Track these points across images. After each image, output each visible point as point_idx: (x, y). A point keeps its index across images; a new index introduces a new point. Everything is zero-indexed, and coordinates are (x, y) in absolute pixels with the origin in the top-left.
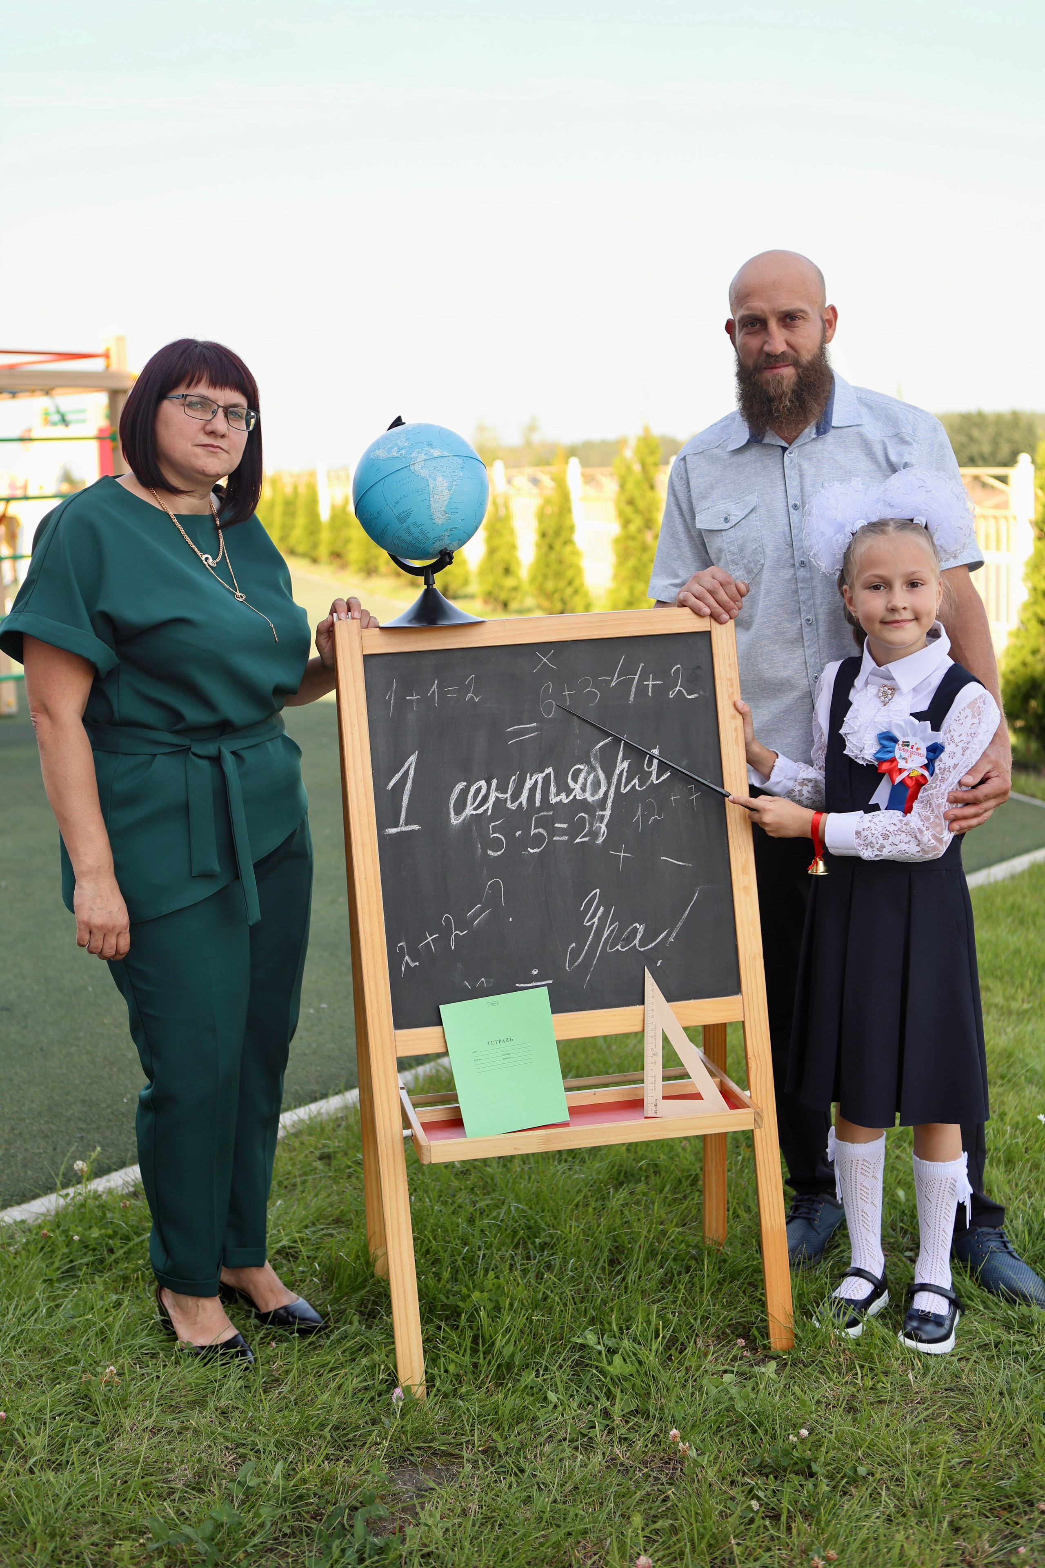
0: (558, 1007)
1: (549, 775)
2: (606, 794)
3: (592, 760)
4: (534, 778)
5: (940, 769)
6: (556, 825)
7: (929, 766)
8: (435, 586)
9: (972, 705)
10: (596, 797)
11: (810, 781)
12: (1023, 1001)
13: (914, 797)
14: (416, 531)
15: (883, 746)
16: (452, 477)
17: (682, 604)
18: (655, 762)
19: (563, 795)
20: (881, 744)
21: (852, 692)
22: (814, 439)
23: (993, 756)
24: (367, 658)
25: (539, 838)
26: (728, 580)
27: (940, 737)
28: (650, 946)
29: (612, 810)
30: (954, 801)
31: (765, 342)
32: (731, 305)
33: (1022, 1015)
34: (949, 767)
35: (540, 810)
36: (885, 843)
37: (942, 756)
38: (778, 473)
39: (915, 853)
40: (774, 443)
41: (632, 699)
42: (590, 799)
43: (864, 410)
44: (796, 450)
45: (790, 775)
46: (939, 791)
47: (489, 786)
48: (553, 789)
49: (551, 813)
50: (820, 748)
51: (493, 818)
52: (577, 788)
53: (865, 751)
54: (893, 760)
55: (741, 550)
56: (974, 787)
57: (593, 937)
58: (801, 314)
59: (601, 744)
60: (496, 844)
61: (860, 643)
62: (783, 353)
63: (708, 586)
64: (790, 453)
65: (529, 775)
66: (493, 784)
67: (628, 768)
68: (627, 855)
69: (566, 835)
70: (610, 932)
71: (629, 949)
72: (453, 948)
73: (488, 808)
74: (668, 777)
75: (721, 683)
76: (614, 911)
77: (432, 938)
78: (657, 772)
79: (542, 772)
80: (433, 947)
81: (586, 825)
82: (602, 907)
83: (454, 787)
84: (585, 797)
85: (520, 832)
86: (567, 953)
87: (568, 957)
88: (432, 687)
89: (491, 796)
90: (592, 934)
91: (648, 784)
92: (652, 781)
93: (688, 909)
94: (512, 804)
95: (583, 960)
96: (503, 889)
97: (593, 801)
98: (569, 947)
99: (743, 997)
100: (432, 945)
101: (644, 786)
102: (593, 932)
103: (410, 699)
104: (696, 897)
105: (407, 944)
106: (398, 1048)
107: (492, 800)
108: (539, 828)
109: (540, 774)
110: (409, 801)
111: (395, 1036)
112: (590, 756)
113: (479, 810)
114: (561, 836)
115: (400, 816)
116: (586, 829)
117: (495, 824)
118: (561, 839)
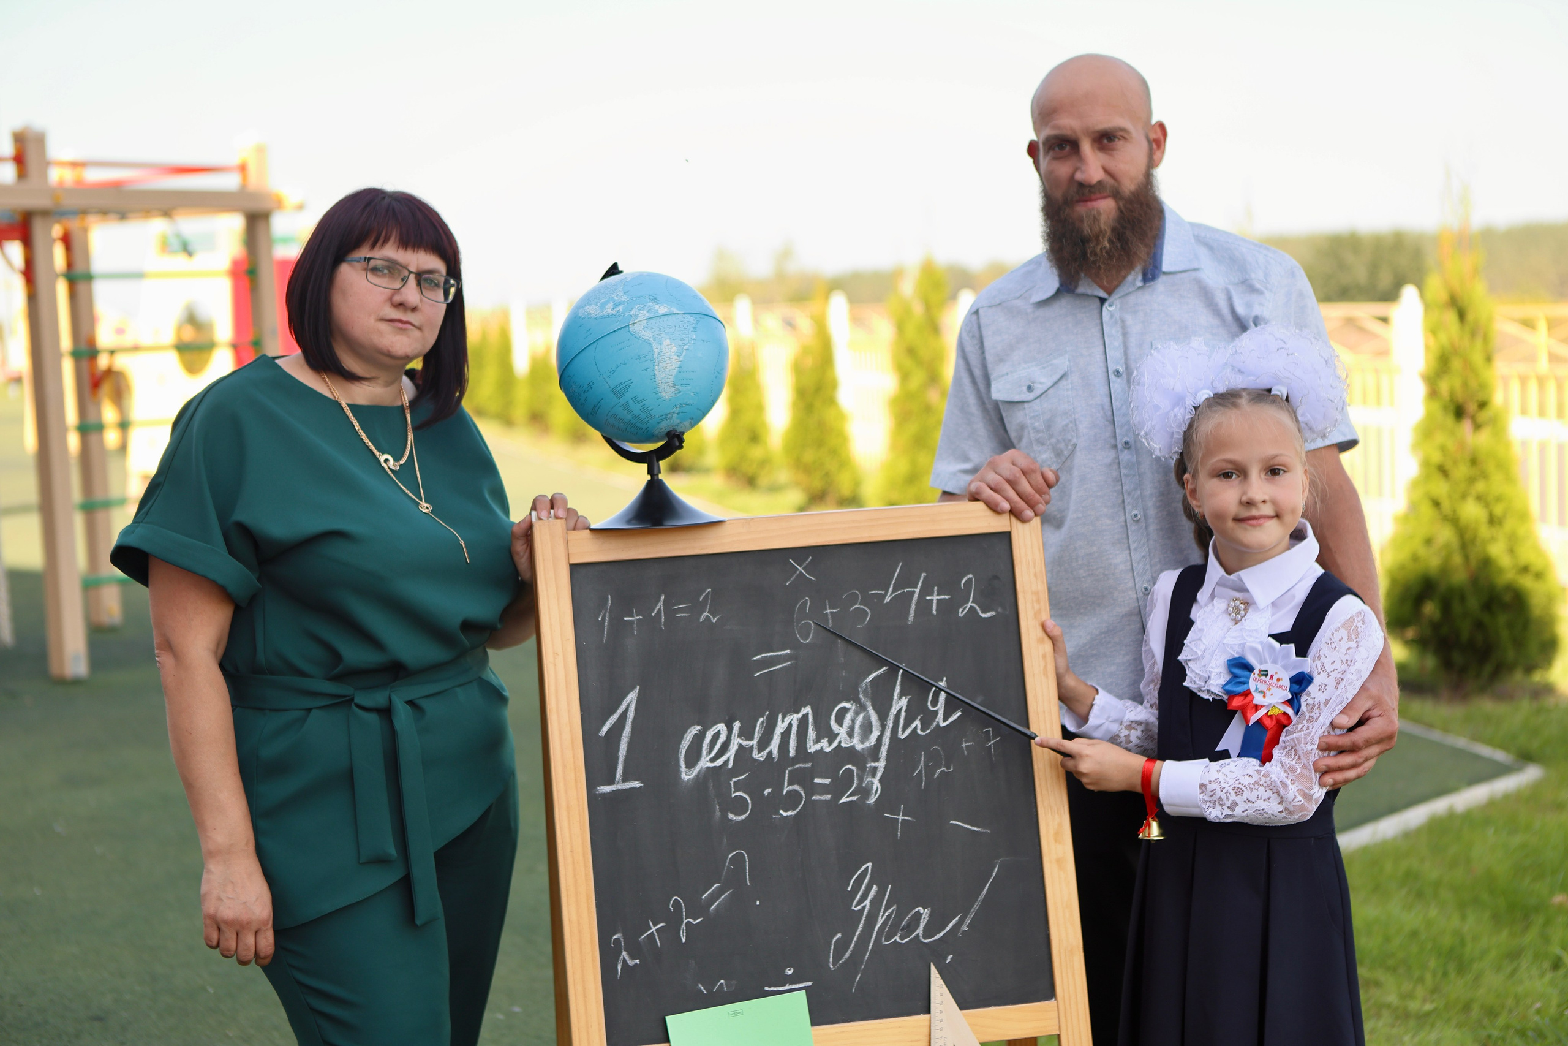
0: (820, 1015)
1: (806, 716)
2: (879, 739)
3: (861, 696)
4: (787, 720)
5: (1307, 705)
6: (816, 780)
7: (1294, 701)
8: (661, 477)
9: (1348, 624)
10: (867, 744)
11: (1139, 723)
12: (1424, 1001)
13: (1275, 741)
14: (636, 409)
15: (1235, 676)
16: (682, 339)
17: (974, 498)
18: (942, 696)
19: (824, 742)
20: (1231, 673)
21: (1194, 608)
22: (1140, 288)
23: (1374, 690)
24: (576, 569)
25: (794, 797)
26: (1032, 467)
27: (1307, 665)
28: (938, 936)
29: (888, 759)
30: (1325, 748)
31: (1076, 169)
32: (1034, 123)
33: (1423, 1019)
34: (1319, 704)
35: (795, 760)
36: (1238, 799)
37: (1311, 688)
38: (1095, 331)
39: (1276, 813)
40: (1089, 292)
41: (911, 618)
42: (859, 747)
43: (1203, 252)
44: (1118, 302)
45: (1114, 715)
46: (1308, 734)
47: (730, 730)
48: (811, 734)
49: (809, 765)
50: (1153, 681)
52: (842, 732)
53: (1212, 682)
54: (1247, 693)
55: (1049, 427)
56: (1351, 730)
57: (864, 925)
58: (1121, 133)
59: (873, 675)
60: (739, 806)
61: (1204, 546)
62: (1100, 182)
63: (1007, 474)
64: (1110, 305)
65: (780, 716)
66: (734, 729)
67: (907, 706)
68: (907, 818)
69: (828, 794)
70: (886, 919)
71: (910, 940)
72: (684, 941)
73: (728, 759)
74: (959, 717)
75: (1025, 598)
76: (890, 890)
77: (656, 928)
78: (944, 710)
79: (797, 712)
80: (658, 940)
81: (854, 780)
82: (875, 886)
83: (685, 732)
84: (852, 744)
85: (769, 790)
86: (830, 947)
87: (832, 952)
88: (656, 605)
89: (732, 743)
90: (863, 921)
91: (932, 727)
92: (938, 722)
93: (987, 887)
94: (759, 753)
95: (851, 955)
96: (747, 863)
97: (863, 749)
98: (832, 938)
99: (1057, 1002)
100: (657, 937)
101: (927, 730)
102: (864, 918)
103: (629, 620)
104: (995, 872)
105: (624, 936)
107: (733, 748)
108: (794, 785)
109: (795, 715)
110: (627, 751)
112: (859, 691)
113: (717, 761)
114: (821, 794)
115: (616, 769)
116: (854, 786)
117: (737, 779)
118: (822, 798)
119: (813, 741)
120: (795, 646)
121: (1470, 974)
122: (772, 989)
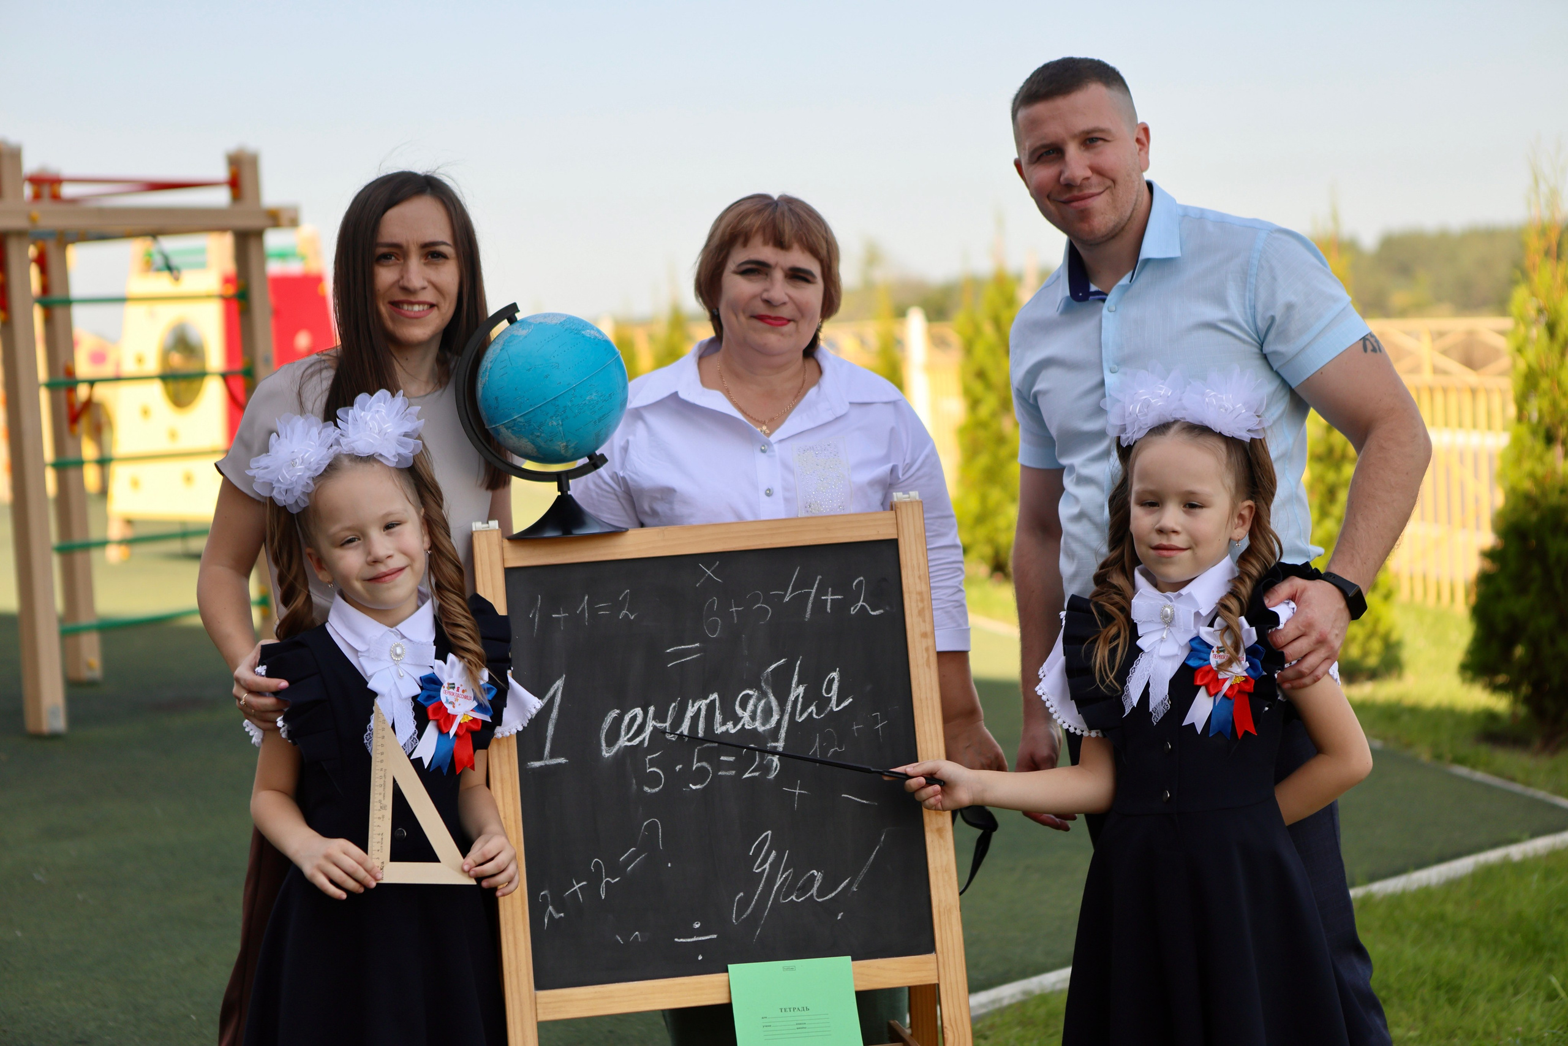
1: (713, 702)
2: (779, 722)
3: (763, 684)
4: (696, 705)
6: (722, 758)
10: (768, 727)
18: (836, 686)
19: (730, 725)
24: (509, 572)
25: (702, 773)
28: (830, 896)
29: (786, 740)
35: (704, 740)
41: (808, 615)
42: (761, 729)
47: (646, 713)
48: (718, 717)
49: (716, 744)
51: (651, 749)
52: (746, 715)
57: (764, 885)
59: (773, 667)
60: (654, 780)
65: (690, 702)
66: (650, 712)
67: (804, 693)
68: (803, 792)
69: (733, 770)
70: (783, 880)
71: (805, 899)
72: (603, 897)
73: (644, 739)
74: (850, 703)
75: (910, 598)
76: (788, 855)
77: (579, 886)
78: (837, 697)
79: (706, 698)
80: (580, 896)
81: (756, 758)
82: (774, 852)
83: (605, 715)
84: (754, 726)
85: (680, 766)
86: (734, 904)
87: (735, 908)
88: (581, 605)
89: (647, 725)
90: (763, 882)
91: (826, 712)
92: (832, 708)
93: (874, 854)
94: (671, 734)
95: (752, 911)
96: (660, 830)
97: (764, 731)
98: (736, 897)
99: (937, 956)
100: (579, 894)
101: (822, 714)
102: (764, 880)
103: (556, 617)
104: (882, 839)
105: (550, 892)
106: (539, 1011)
107: (649, 730)
108: (702, 762)
109: (704, 701)
110: (554, 731)
111: (536, 998)
112: (761, 680)
113: (634, 741)
114: (726, 771)
115: (544, 747)
116: (756, 763)
117: (652, 756)
118: (727, 773)
119: (720, 723)
120: (704, 639)
121: (1461, 1004)
122: (681, 940)
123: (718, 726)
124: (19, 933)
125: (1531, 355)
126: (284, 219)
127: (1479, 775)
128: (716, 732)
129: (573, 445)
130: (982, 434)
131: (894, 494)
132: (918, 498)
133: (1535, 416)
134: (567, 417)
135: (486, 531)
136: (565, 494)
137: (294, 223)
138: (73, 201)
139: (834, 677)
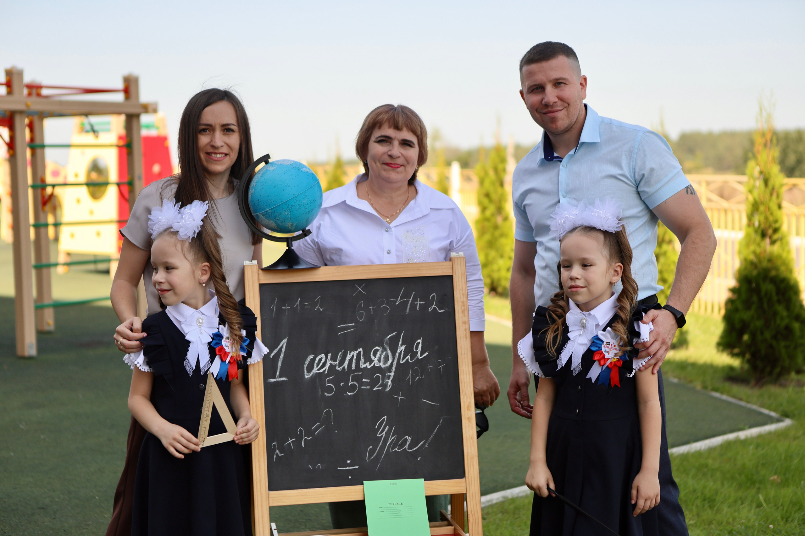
1: (360, 352)
2: (392, 363)
3: (384, 344)
4: (352, 354)
6: (363, 380)
10: (386, 365)
18: (420, 346)
19: (368, 364)
24: (261, 286)
25: (354, 386)
28: (414, 449)
29: (395, 372)
35: (355, 371)
41: (408, 311)
42: (383, 366)
47: (327, 357)
48: (362, 360)
49: (361, 373)
51: (328, 375)
52: (376, 360)
57: (382, 443)
59: (390, 336)
60: (330, 390)
65: (349, 352)
66: (329, 357)
67: (405, 349)
68: (403, 398)
69: (369, 386)
70: (392, 440)
71: (402, 450)
72: (303, 446)
73: (325, 370)
74: (427, 355)
76: (394, 428)
77: (291, 440)
78: (421, 352)
79: (357, 351)
80: (292, 445)
81: (380, 380)
82: (387, 426)
83: (307, 357)
84: (380, 365)
85: (343, 383)
86: (367, 452)
87: (368, 454)
88: (296, 303)
89: (327, 363)
90: (382, 441)
91: (415, 359)
92: (418, 357)
93: (437, 429)
94: (339, 368)
95: (376, 455)
96: (332, 414)
97: (384, 367)
98: (368, 448)
99: (466, 479)
100: (292, 444)
101: (413, 360)
102: (382, 440)
103: (284, 309)
104: (441, 422)
105: (278, 443)
106: (270, 501)
107: (328, 365)
108: (353, 381)
109: (355, 352)
110: (281, 365)
111: (269, 495)
112: (384, 342)
113: (321, 370)
114: (366, 386)
115: (277, 372)
116: (380, 383)
117: (329, 378)
118: (366, 388)
119: (363, 363)
121: (715, 509)
122: (341, 468)
123: (362, 363)
124: (12, 454)
125: (756, 193)
126: (150, 109)
127: (724, 397)
128: (361, 367)
129: (295, 224)
130: (487, 224)
131: (452, 253)
132: (463, 256)
133: (757, 224)
134: (292, 211)
135: (251, 265)
136: (290, 248)
137: (155, 111)
138: (47, 97)
139: (419, 342)
